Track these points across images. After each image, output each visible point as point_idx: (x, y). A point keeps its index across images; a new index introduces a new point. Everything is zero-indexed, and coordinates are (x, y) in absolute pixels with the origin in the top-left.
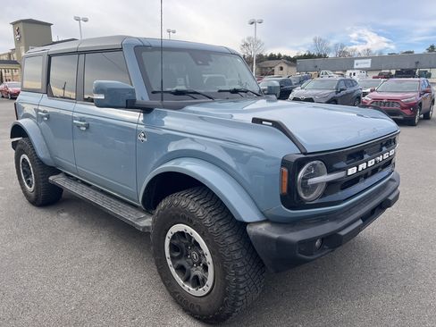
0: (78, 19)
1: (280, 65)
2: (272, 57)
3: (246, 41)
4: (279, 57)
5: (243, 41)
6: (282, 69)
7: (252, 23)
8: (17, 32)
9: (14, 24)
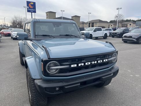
0: (62, 11)
1: (130, 24)
2: (127, 21)
3: (117, 15)
4: (130, 21)
5: (116, 15)
6: (130, 25)
7: (118, 9)
8: (47, 15)
9: (46, 13)
